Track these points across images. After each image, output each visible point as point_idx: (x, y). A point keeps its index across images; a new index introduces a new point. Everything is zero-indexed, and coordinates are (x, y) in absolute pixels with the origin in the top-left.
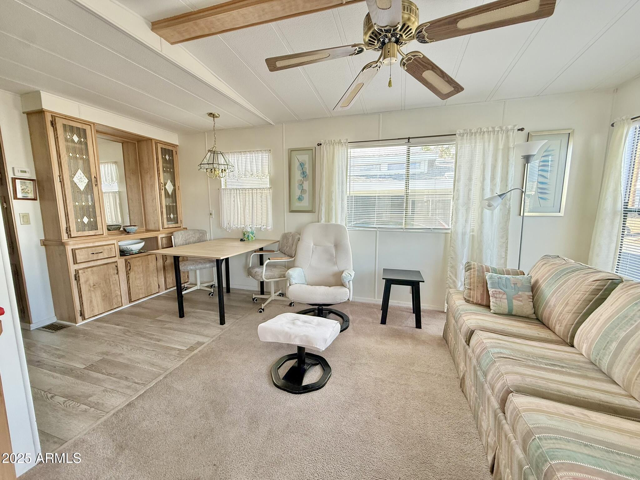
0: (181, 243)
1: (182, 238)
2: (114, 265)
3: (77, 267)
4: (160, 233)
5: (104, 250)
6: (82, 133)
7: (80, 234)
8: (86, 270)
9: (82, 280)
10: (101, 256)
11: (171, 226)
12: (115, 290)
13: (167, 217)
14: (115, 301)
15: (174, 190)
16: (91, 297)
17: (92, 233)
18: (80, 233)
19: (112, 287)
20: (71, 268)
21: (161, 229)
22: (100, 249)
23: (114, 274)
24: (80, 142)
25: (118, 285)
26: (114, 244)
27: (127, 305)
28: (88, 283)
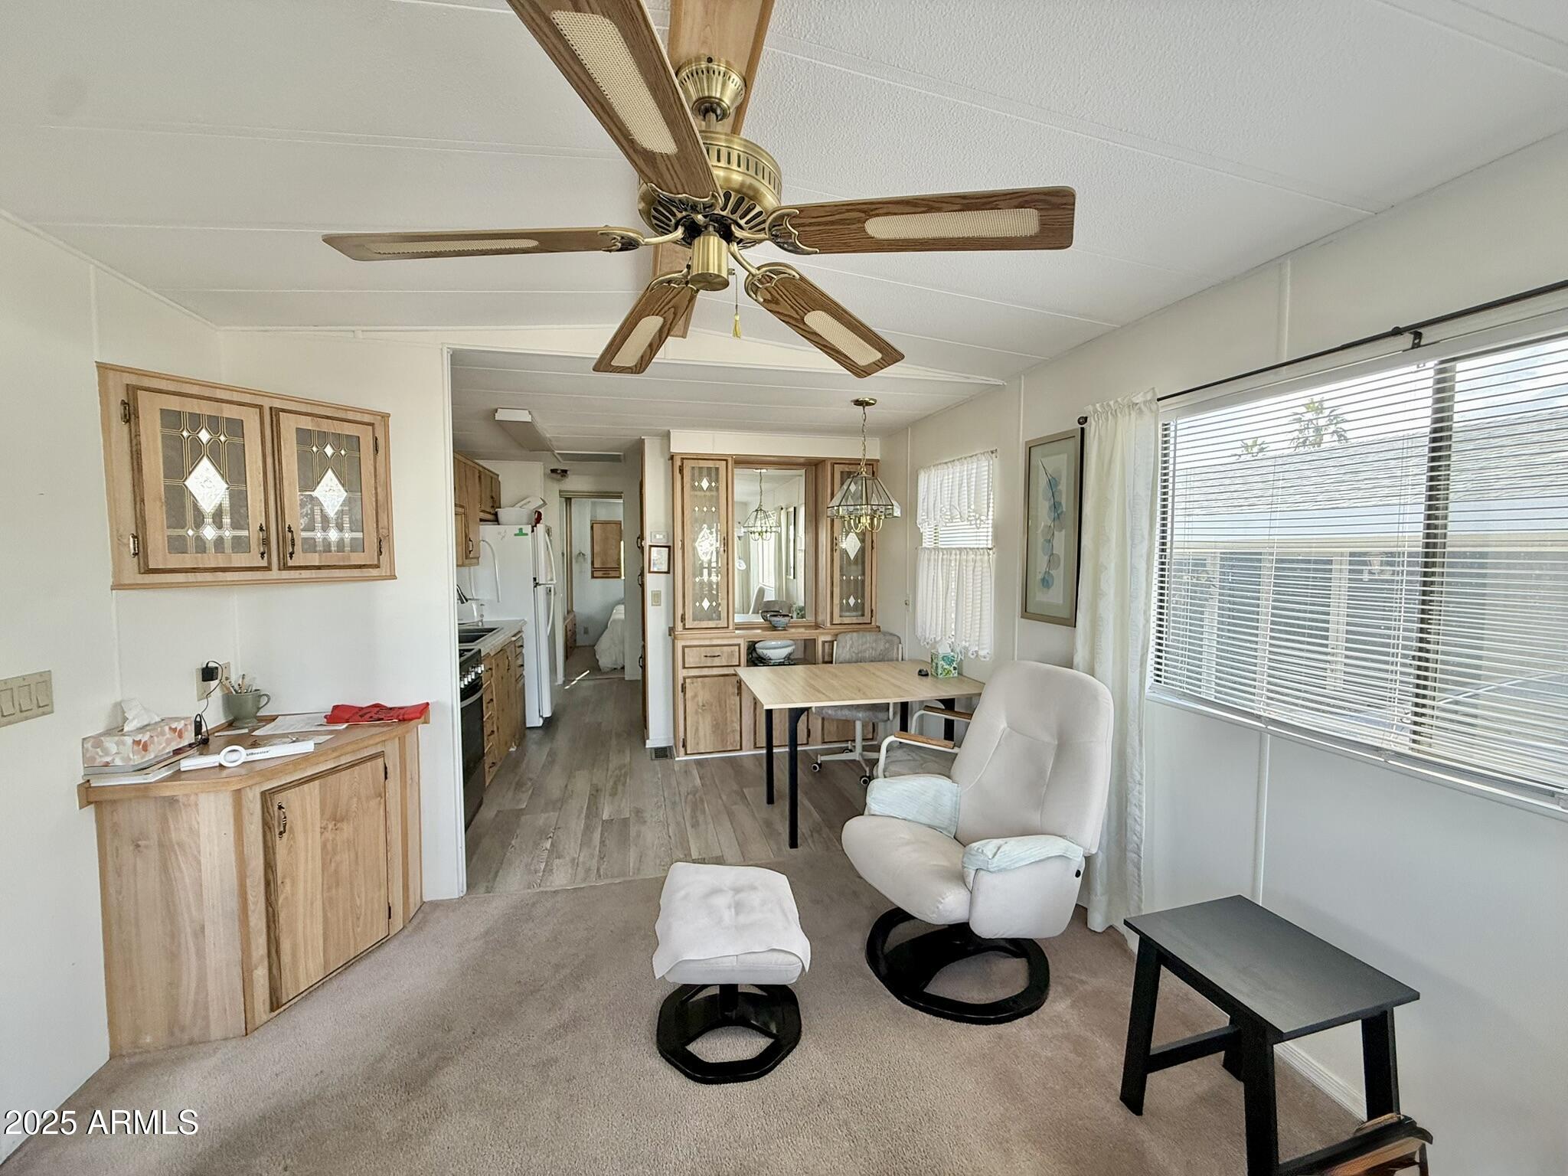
0: (848, 657)
1: (851, 647)
2: (734, 680)
3: (685, 673)
4: (823, 634)
5: (722, 652)
6: (713, 474)
7: (696, 624)
8: (695, 679)
9: (689, 694)
10: (717, 662)
11: (846, 620)
12: (732, 721)
13: (841, 603)
14: (730, 739)
15: (862, 550)
16: (698, 723)
17: (712, 624)
18: (696, 622)
19: (728, 714)
20: (679, 673)
21: (829, 625)
22: (717, 651)
23: (733, 694)
24: (710, 488)
25: (736, 712)
26: (739, 645)
27: (750, 750)
28: (696, 700)
